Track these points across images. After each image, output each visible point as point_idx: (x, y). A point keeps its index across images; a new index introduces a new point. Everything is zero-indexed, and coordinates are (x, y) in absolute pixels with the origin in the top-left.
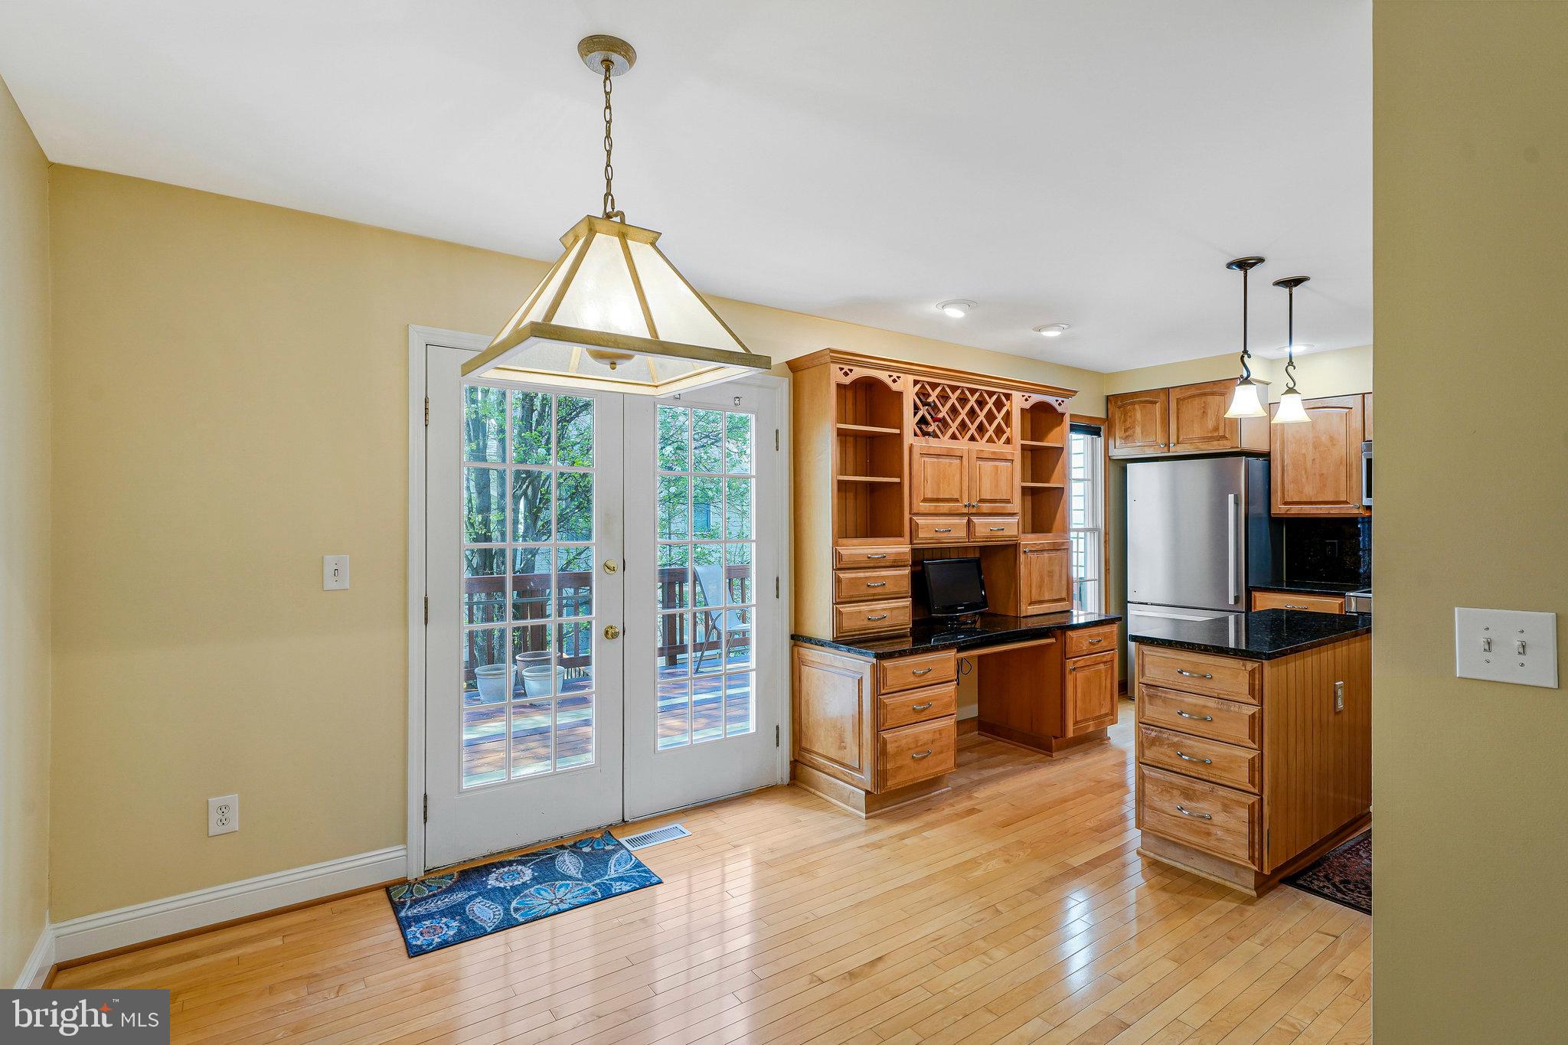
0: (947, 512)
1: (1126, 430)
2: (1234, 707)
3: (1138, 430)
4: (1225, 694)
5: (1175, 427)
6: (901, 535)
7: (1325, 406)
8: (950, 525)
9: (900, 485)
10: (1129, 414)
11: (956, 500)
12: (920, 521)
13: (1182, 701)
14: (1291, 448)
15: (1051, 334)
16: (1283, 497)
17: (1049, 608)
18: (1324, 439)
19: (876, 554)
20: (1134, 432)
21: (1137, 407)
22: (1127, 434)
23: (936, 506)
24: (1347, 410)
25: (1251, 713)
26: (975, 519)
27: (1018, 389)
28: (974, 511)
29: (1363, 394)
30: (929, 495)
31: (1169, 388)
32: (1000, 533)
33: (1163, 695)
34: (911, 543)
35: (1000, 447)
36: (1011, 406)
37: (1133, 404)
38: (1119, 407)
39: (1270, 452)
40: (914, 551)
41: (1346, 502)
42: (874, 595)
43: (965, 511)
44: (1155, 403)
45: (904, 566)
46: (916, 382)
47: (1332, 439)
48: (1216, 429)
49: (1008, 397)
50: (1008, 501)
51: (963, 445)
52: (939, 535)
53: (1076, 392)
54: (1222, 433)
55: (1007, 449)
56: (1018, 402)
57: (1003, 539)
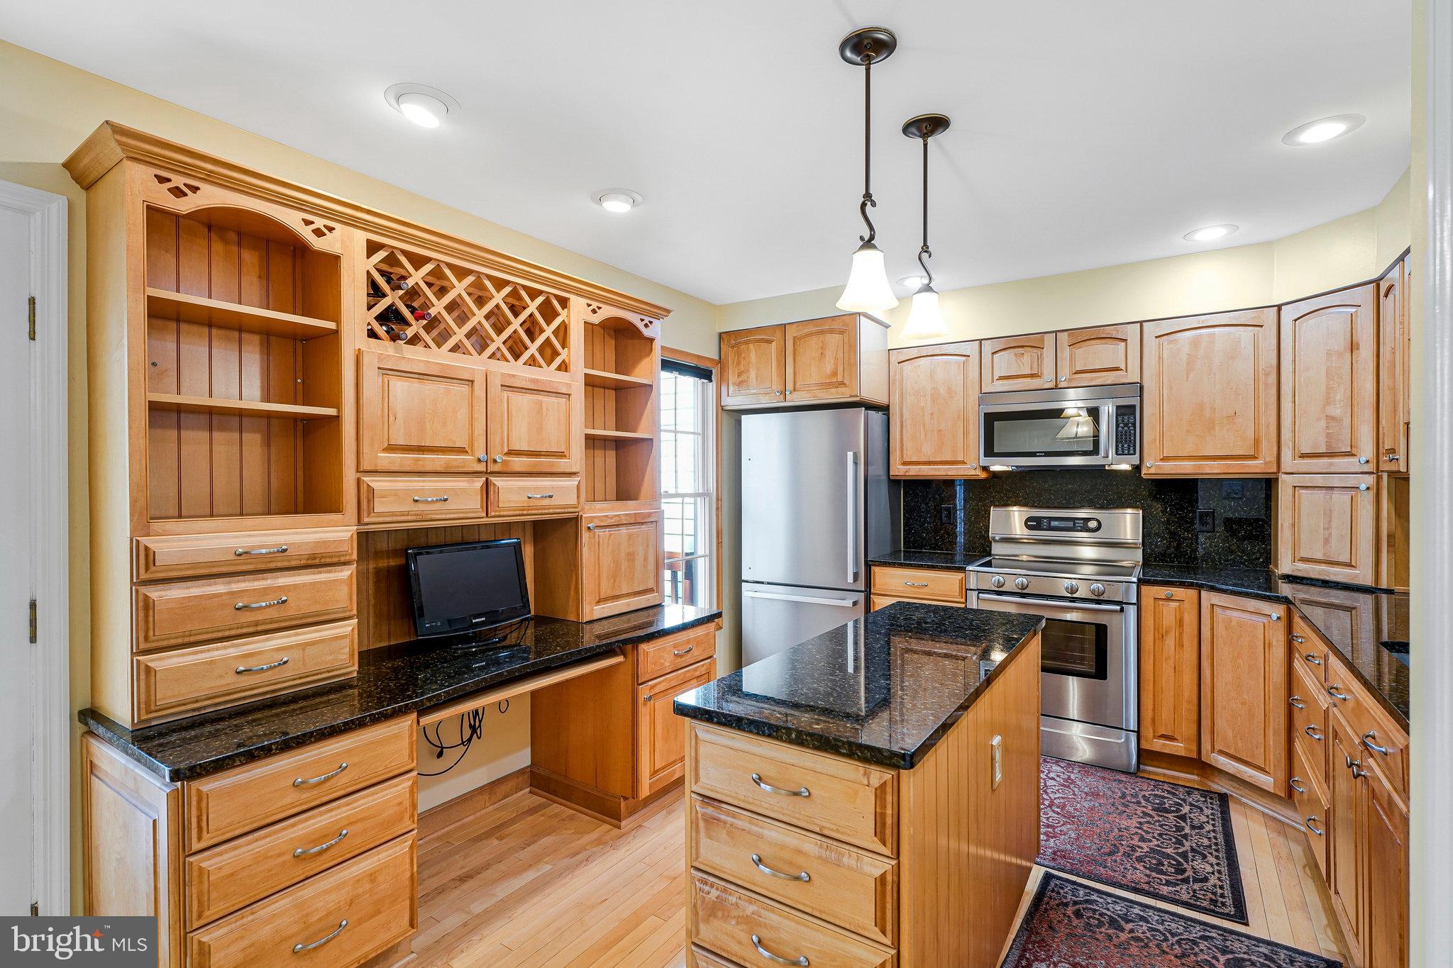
0: (439, 469)
1: (739, 375)
2: (850, 858)
3: (753, 374)
4: (832, 830)
5: (792, 371)
6: (336, 509)
7: (943, 353)
8: (446, 491)
10: (743, 355)
11: (462, 451)
12: (378, 483)
13: (760, 836)
14: (910, 400)
15: (617, 207)
16: (902, 456)
17: (628, 604)
18: (942, 390)
19: (262, 547)
20: (748, 377)
21: (751, 346)
22: (741, 379)
23: (417, 460)
24: (964, 358)
25: (878, 873)
26: (499, 482)
27: (579, 293)
28: (497, 468)
29: (981, 340)
30: (400, 440)
31: (785, 325)
32: (547, 502)
33: (729, 819)
34: (359, 522)
35: (547, 374)
36: (568, 316)
37: (747, 342)
38: (733, 347)
39: (889, 405)
40: (365, 539)
41: (963, 462)
42: (257, 623)
43: (481, 467)
44: (770, 342)
45: (345, 563)
46: (372, 248)
47: (950, 390)
48: (835, 374)
49: (564, 302)
50: (561, 455)
51: (474, 364)
52: (421, 507)
53: (668, 311)
54: (840, 379)
55: (562, 377)
56: (578, 314)
57: (551, 511)
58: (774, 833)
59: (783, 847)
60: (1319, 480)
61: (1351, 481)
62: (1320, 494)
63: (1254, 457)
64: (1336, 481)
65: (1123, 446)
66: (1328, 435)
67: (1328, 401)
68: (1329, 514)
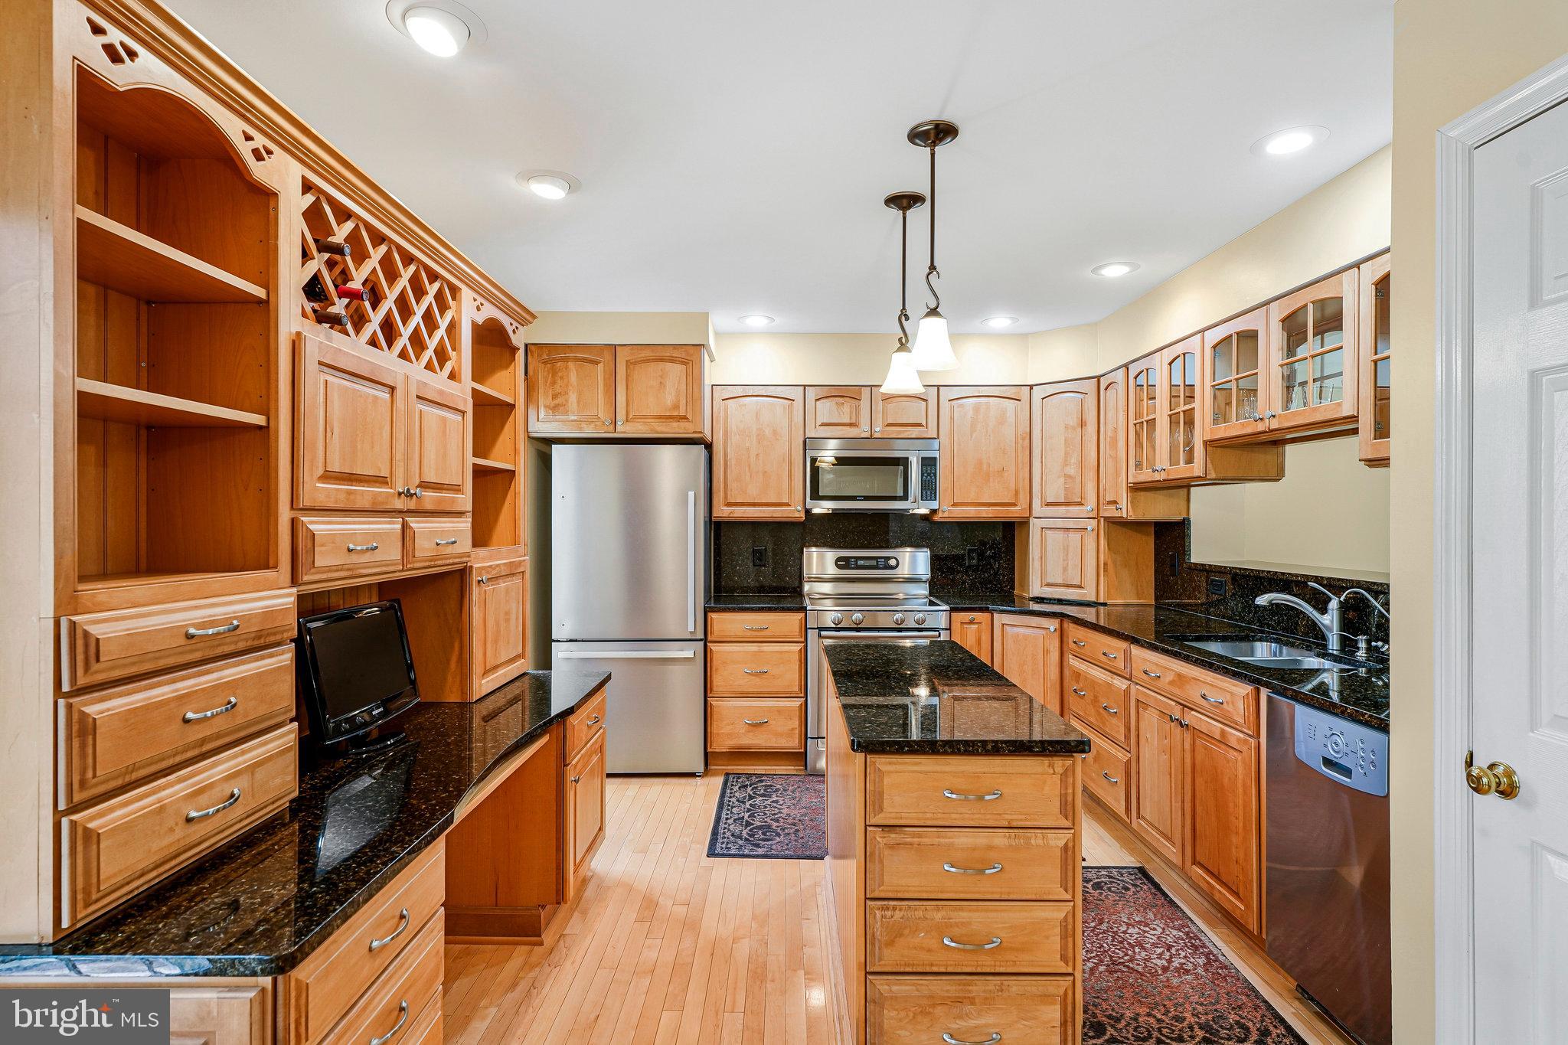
0: (367, 505)
1: (555, 397)
2: (1036, 839)
3: (573, 398)
5: (624, 399)
6: (264, 562)
7: (769, 394)
8: (376, 535)
9: (264, 433)
10: (560, 374)
11: (381, 481)
12: (317, 525)
13: (952, 845)
14: (734, 439)
15: (550, 192)
16: (726, 497)
17: (505, 675)
18: (768, 432)
19: (212, 624)
20: (567, 401)
21: (571, 365)
22: (557, 402)
23: (349, 492)
24: (790, 402)
25: (1061, 843)
26: (415, 523)
27: (468, 282)
28: (412, 504)
29: (805, 386)
30: (336, 466)
31: (615, 346)
32: (449, 550)
33: (916, 840)
34: (294, 581)
35: (438, 381)
36: (459, 311)
37: (566, 360)
38: (545, 363)
39: (711, 443)
40: (309, 606)
41: (788, 505)
42: (203, 741)
43: (399, 504)
44: (596, 363)
45: (278, 644)
46: (304, 184)
47: (775, 433)
48: (676, 407)
49: (454, 291)
50: (456, 489)
51: (386, 360)
52: (355, 559)
53: (534, 317)
54: (682, 413)
55: (452, 387)
56: (470, 311)
57: (451, 561)
58: (963, 840)
59: (974, 849)
60: (1060, 523)
61: (1082, 524)
62: (1060, 535)
63: (1015, 505)
64: (1070, 524)
65: (926, 492)
66: (1066, 489)
67: (1066, 463)
68: (1066, 549)
